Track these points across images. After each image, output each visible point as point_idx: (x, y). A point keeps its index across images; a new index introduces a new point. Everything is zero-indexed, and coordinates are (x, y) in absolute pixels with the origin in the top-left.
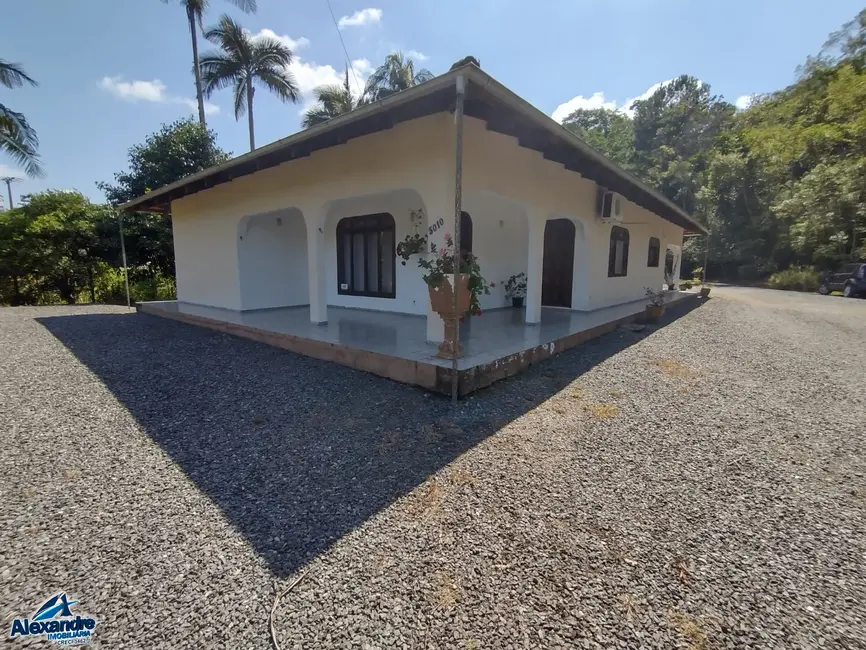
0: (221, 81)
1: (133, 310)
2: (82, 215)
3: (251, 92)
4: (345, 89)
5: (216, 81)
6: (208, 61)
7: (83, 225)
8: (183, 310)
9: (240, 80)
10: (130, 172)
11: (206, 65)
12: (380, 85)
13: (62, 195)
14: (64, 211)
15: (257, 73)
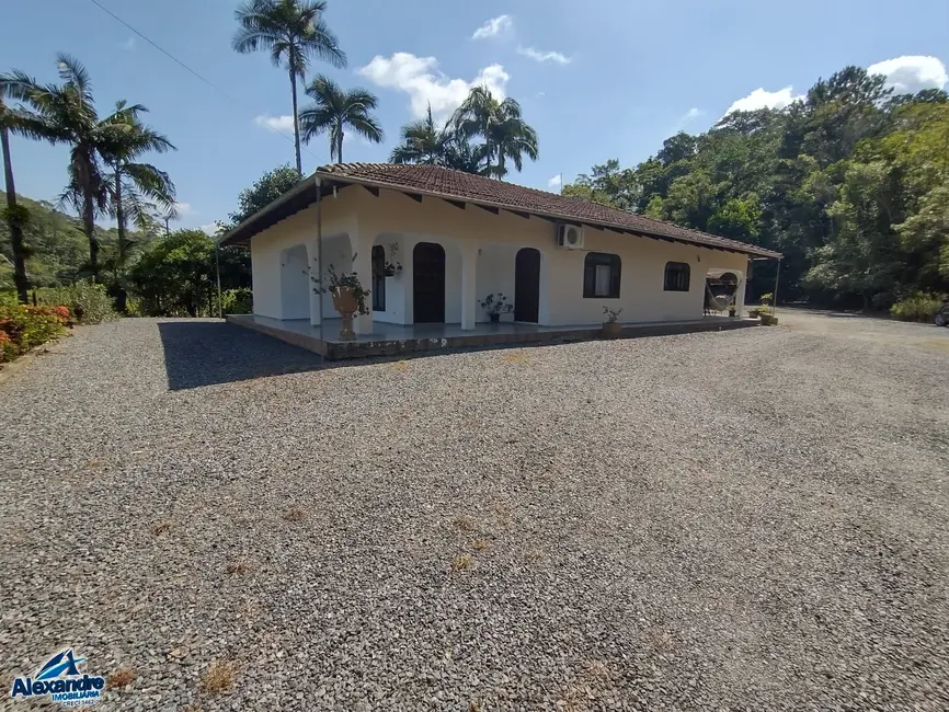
0: (319, 129)
1: (224, 320)
2: (201, 248)
3: (341, 135)
4: (427, 125)
5: (314, 130)
6: (306, 114)
7: (201, 255)
8: (258, 321)
9: (334, 127)
10: (241, 212)
11: (305, 117)
12: (465, 117)
13: (190, 232)
14: (190, 246)
15: (347, 119)
